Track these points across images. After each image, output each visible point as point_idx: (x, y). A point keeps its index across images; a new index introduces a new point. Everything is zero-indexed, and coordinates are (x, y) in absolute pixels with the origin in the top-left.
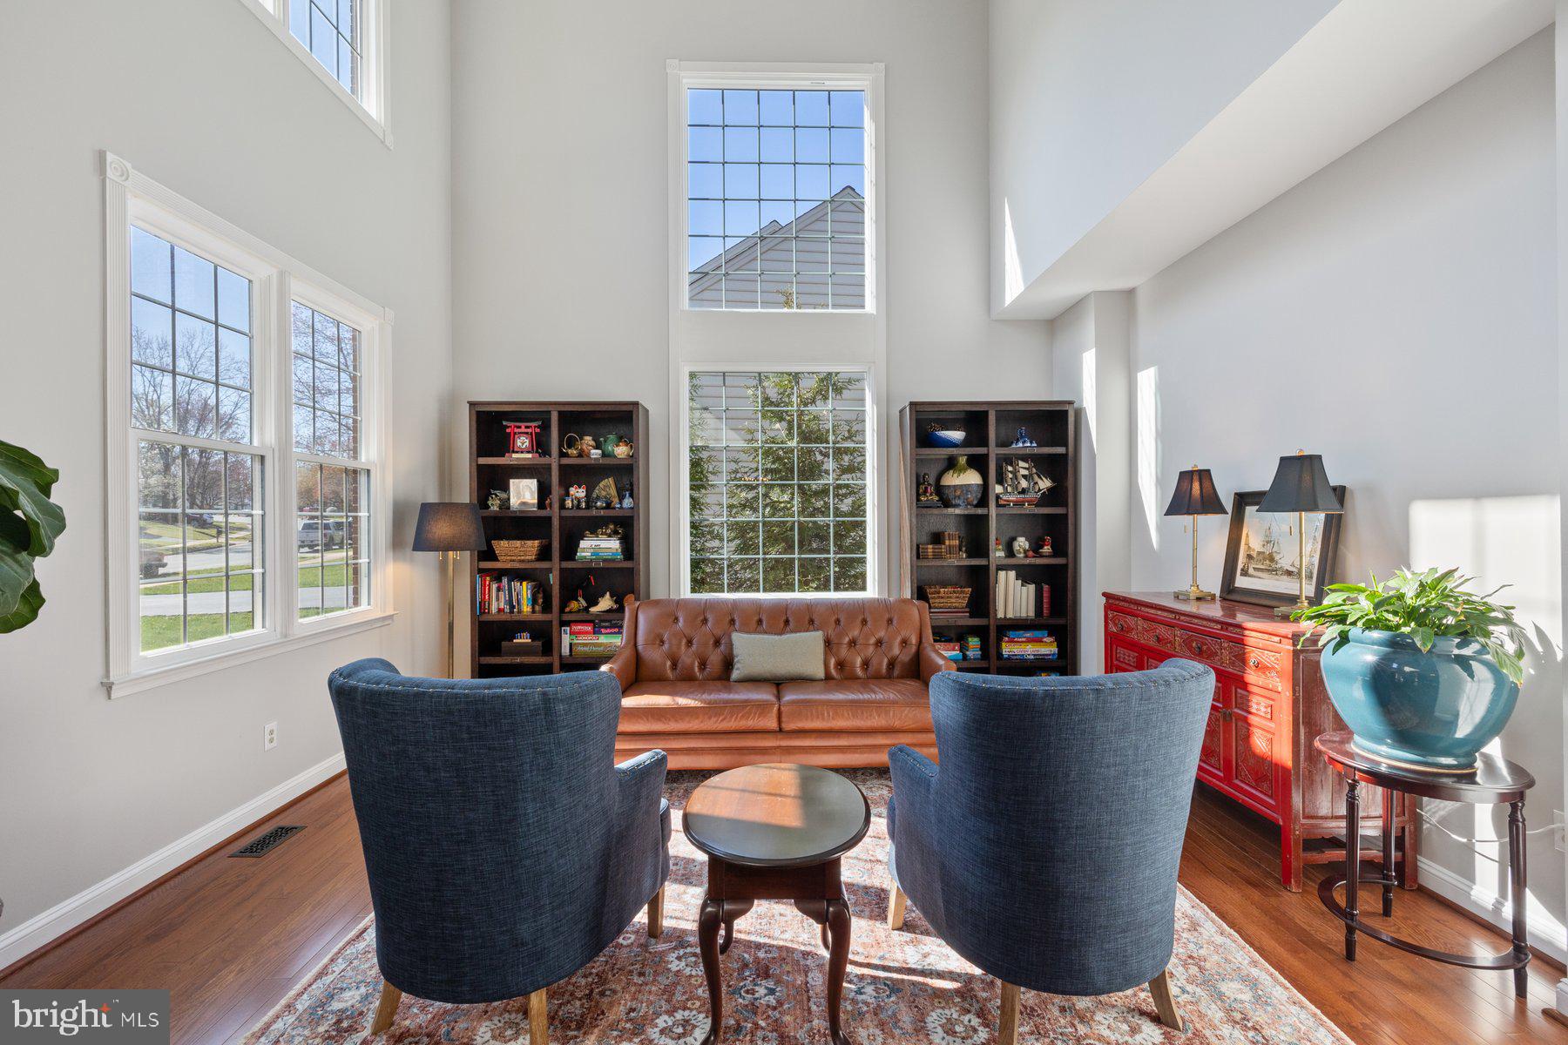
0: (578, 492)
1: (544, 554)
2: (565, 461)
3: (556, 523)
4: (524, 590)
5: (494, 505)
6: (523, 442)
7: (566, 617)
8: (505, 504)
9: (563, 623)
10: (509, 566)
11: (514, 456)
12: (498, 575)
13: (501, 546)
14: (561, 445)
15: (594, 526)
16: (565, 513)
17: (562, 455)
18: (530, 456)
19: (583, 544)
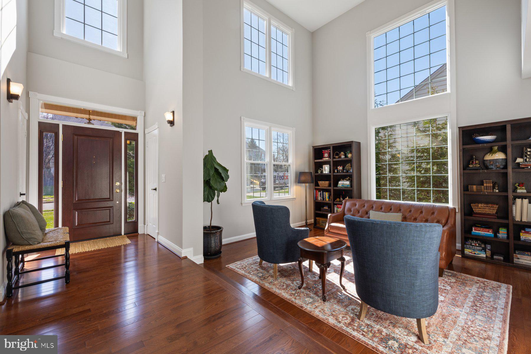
0: (340, 168)
1: (330, 185)
2: (335, 160)
3: (332, 177)
4: (326, 194)
5: (319, 172)
6: (326, 155)
7: (335, 203)
8: (322, 172)
9: (334, 204)
10: (321, 188)
11: (324, 159)
12: (320, 190)
13: (320, 183)
14: (333, 155)
15: (343, 178)
16: (335, 174)
17: (334, 158)
18: (327, 159)
19: (340, 182)
